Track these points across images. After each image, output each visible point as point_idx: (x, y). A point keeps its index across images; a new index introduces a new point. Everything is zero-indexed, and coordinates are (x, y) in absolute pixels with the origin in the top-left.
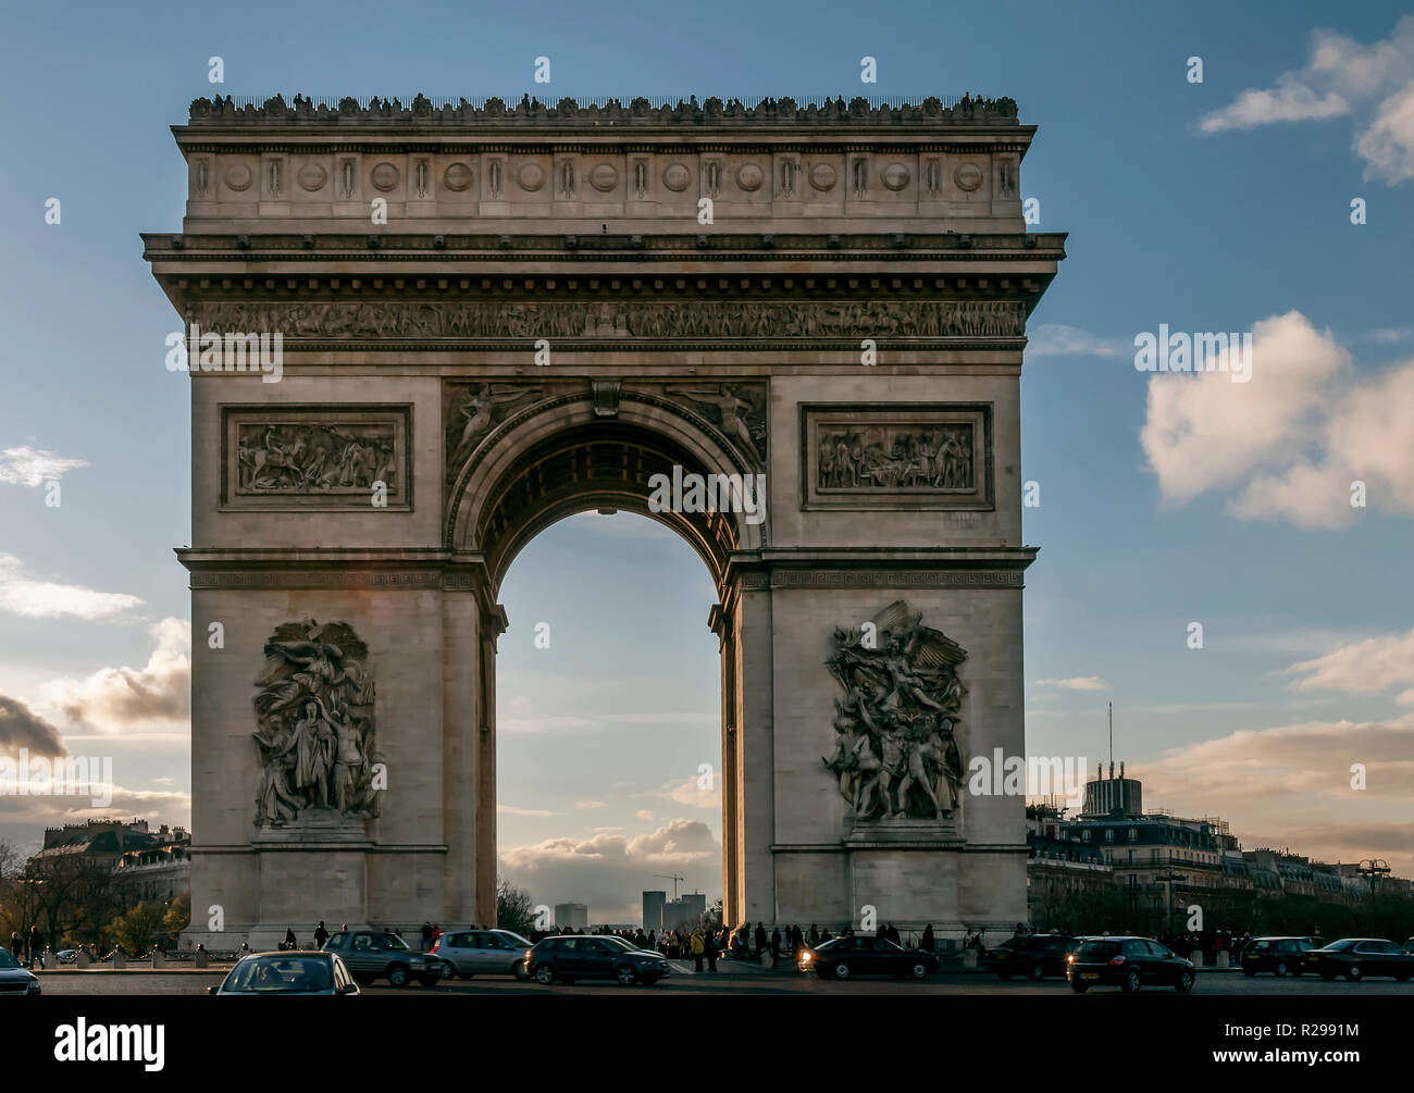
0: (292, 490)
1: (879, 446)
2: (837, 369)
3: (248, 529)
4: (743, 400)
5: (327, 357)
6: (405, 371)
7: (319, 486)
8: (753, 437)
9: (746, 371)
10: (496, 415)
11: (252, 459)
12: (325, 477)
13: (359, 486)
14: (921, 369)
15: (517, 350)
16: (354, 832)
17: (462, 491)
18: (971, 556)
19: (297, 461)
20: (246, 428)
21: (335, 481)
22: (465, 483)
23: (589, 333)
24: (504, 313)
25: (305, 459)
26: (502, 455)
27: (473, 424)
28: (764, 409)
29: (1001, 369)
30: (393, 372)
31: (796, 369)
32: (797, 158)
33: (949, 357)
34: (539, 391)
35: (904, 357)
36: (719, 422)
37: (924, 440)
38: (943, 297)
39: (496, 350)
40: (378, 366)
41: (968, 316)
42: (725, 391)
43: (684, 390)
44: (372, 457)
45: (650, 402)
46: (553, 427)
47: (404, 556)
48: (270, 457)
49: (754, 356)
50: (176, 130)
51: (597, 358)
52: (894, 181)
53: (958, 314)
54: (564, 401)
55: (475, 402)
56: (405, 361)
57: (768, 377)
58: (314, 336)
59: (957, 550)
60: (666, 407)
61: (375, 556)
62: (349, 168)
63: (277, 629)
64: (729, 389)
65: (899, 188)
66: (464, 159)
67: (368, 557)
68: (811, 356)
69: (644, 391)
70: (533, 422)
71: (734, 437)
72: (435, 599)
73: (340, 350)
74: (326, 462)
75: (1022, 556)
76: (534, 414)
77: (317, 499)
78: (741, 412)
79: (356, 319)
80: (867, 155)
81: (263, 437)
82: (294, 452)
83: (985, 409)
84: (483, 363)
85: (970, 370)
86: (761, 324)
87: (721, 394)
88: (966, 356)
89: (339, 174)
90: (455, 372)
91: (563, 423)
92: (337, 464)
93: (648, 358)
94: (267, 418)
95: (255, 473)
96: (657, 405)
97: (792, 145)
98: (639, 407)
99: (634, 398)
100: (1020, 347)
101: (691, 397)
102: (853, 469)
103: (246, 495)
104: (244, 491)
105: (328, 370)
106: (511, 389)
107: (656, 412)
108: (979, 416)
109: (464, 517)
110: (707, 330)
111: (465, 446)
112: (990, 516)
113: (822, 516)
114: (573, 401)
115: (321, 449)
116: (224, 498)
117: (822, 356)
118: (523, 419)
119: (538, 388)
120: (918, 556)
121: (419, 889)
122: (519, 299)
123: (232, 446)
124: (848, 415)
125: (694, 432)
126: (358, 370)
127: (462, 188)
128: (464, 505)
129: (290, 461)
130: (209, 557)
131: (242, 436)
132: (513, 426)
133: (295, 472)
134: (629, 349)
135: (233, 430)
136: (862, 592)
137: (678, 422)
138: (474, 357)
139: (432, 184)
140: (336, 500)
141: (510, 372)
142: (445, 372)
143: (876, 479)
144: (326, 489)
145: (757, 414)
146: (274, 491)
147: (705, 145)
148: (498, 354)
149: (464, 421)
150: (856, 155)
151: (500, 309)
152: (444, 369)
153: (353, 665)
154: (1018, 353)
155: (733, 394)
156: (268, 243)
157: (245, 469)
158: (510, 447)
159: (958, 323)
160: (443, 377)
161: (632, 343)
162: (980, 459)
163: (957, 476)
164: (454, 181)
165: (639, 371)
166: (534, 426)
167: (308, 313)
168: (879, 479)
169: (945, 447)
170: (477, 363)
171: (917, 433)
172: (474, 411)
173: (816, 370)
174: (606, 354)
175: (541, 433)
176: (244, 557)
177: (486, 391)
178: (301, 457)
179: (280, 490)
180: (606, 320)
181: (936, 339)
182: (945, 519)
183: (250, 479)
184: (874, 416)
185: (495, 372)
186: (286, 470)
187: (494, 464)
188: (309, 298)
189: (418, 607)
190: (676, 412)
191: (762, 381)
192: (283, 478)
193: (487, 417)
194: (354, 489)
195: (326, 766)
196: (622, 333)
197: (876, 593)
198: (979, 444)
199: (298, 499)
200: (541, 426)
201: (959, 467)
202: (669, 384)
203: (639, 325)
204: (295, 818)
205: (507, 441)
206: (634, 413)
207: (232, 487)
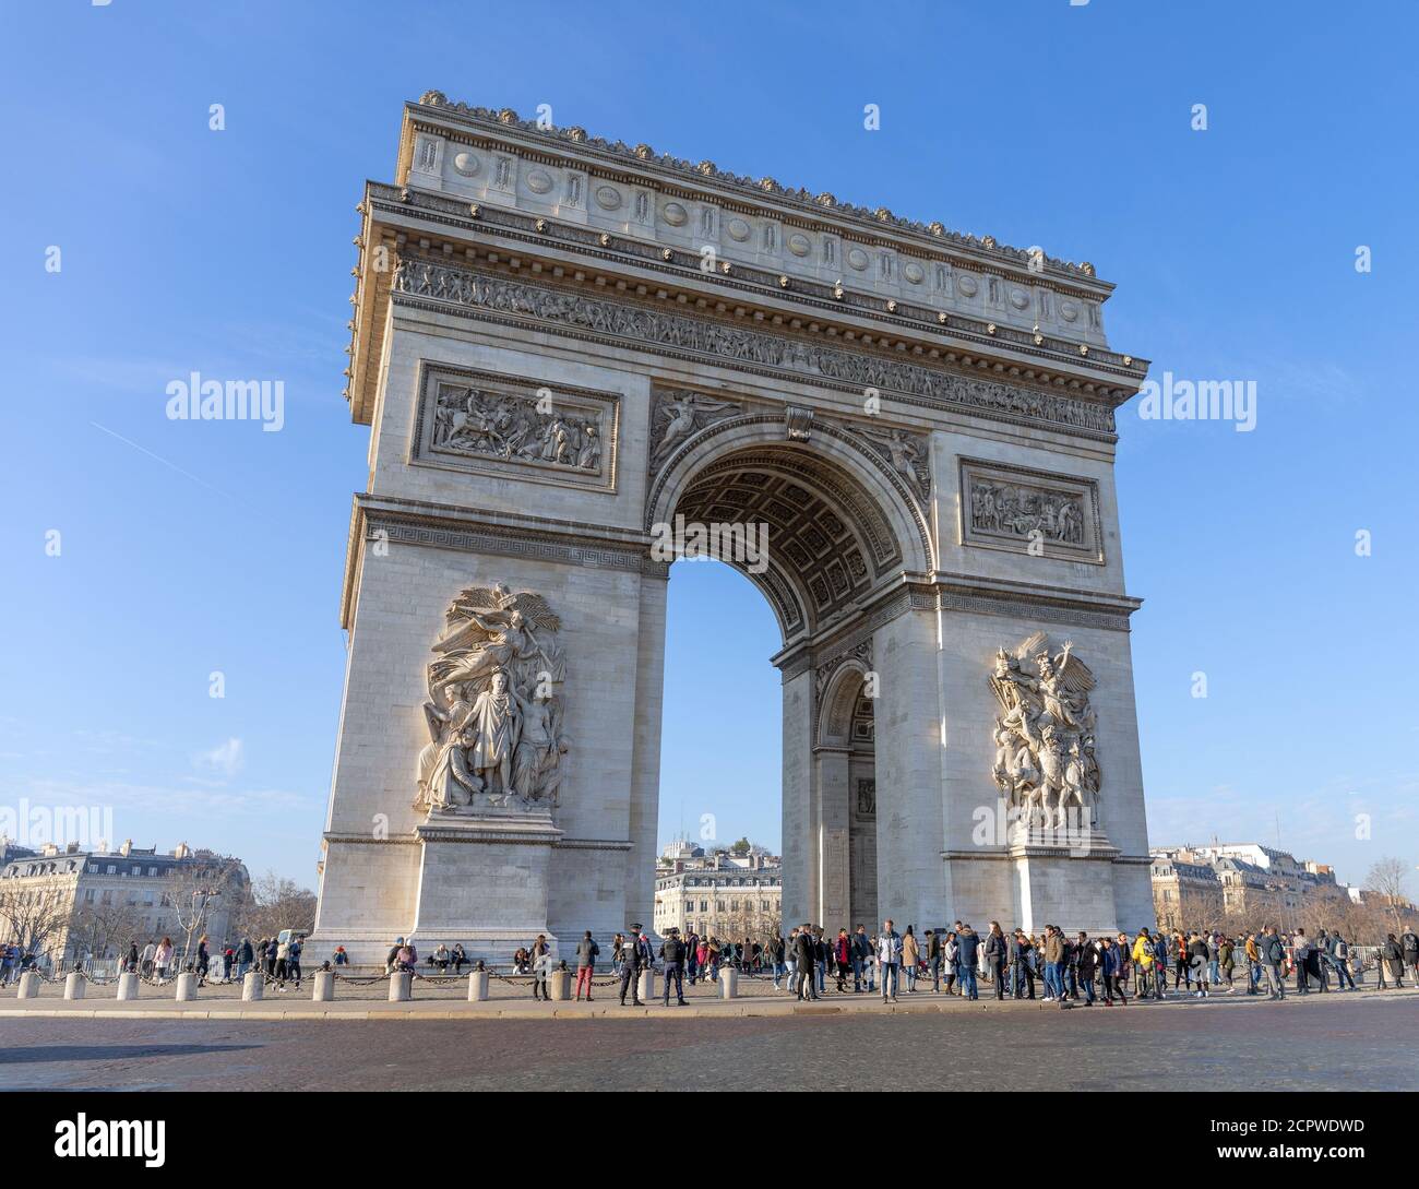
0: (491, 455)
1: (1017, 500)
2: (984, 434)
3: (439, 486)
4: (910, 446)
5: (540, 338)
6: (617, 365)
7: (520, 455)
8: (919, 478)
9: (915, 422)
10: (698, 421)
11: (450, 419)
12: (527, 448)
13: (561, 462)
14: (1046, 445)
15: (723, 366)
16: (540, 823)
17: (663, 483)
18: (1095, 600)
19: (498, 428)
20: (446, 388)
21: (537, 455)
22: (666, 476)
23: (787, 364)
24: (712, 333)
25: (506, 428)
26: (701, 457)
27: (677, 425)
28: (926, 457)
29: (1100, 456)
30: (608, 363)
31: (953, 428)
32: (949, 267)
33: (1065, 439)
34: (737, 407)
35: (1034, 433)
36: (890, 460)
37: (1048, 502)
38: (1059, 394)
39: (704, 363)
40: (591, 355)
41: (1076, 410)
42: (895, 436)
43: (862, 430)
44: (576, 437)
45: (834, 434)
46: (748, 440)
47: (608, 535)
48: (471, 419)
49: (922, 411)
50: (412, 107)
51: (793, 387)
52: (1019, 302)
53: (1070, 408)
54: (759, 420)
55: (678, 406)
56: (618, 356)
57: (931, 430)
58: (528, 316)
59: (1086, 593)
60: (847, 441)
61: (579, 531)
62: (575, 182)
63: (465, 593)
64: (899, 435)
65: (1023, 308)
66: (681, 201)
67: (571, 530)
68: (965, 419)
69: (830, 424)
70: (731, 433)
71: (904, 474)
72: (634, 582)
73: (554, 333)
74: (528, 435)
75: (1131, 604)
76: (735, 425)
77: (518, 468)
78: (907, 455)
79: (573, 310)
80: (999, 278)
81: (464, 401)
82: (497, 420)
83: (1092, 484)
84: (691, 371)
85: (1081, 453)
86: (925, 387)
87: (892, 438)
88: (1078, 442)
89: (565, 184)
90: (665, 374)
91: (757, 439)
92: (538, 439)
93: (836, 395)
94: (471, 382)
95: (451, 433)
96: (840, 438)
97: (946, 255)
98: (824, 437)
99: (820, 428)
100: (1114, 442)
101: (867, 435)
102: (997, 517)
103: (442, 453)
104: (439, 448)
105: (541, 350)
106: (712, 401)
107: (838, 443)
108: (1086, 489)
109: (664, 508)
110: (883, 383)
111: (668, 444)
112: (1101, 569)
113: (977, 553)
114: (767, 421)
115: (523, 422)
116: (416, 451)
117: (974, 421)
118: (723, 429)
119: (739, 404)
120: (1056, 594)
121: (600, 891)
122: (726, 324)
123: (430, 403)
124: (993, 472)
125: (870, 466)
126: (571, 356)
127: (677, 224)
128: (664, 497)
129: (491, 426)
130: (395, 507)
131: (440, 396)
132: (714, 432)
133: (495, 438)
134: (821, 385)
135: (432, 387)
136: (1011, 621)
137: (856, 455)
138: (684, 365)
139: (651, 214)
140: (537, 472)
141: (715, 384)
142: (655, 372)
143: (1016, 529)
144: (528, 459)
145: (922, 461)
146: (471, 453)
147: (881, 239)
148: (705, 367)
149: (667, 421)
150: (991, 276)
151: (709, 328)
152: (655, 369)
153: (544, 638)
154: (1112, 446)
155: (902, 440)
156: (500, 218)
157: (442, 427)
158: (710, 451)
159: (1069, 414)
160: (652, 378)
161: (824, 380)
162: (1089, 524)
163: (1074, 535)
164: (672, 216)
165: (828, 406)
166: (731, 438)
167: (525, 294)
168: (1019, 528)
169: (1064, 510)
170: (686, 370)
171: (1042, 495)
172: (677, 414)
173: (968, 431)
174: (801, 385)
175: (737, 445)
176: (436, 512)
177: (690, 398)
178: (504, 426)
179: (478, 454)
180: (801, 358)
181: (1056, 424)
182: (1069, 567)
183: (445, 439)
184: (1012, 476)
185: (702, 381)
186: (486, 435)
187: (694, 464)
188: (527, 281)
189: (615, 588)
190: (855, 446)
191: (924, 432)
192: (483, 442)
193: (689, 420)
194: (555, 464)
195: (511, 745)
196: (815, 370)
197: (1021, 622)
198: (1088, 511)
199: (496, 465)
200: (738, 439)
201: (1076, 528)
202: (850, 421)
203: (828, 367)
204: (471, 803)
205: (706, 446)
206: (819, 441)
207: (425, 443)
